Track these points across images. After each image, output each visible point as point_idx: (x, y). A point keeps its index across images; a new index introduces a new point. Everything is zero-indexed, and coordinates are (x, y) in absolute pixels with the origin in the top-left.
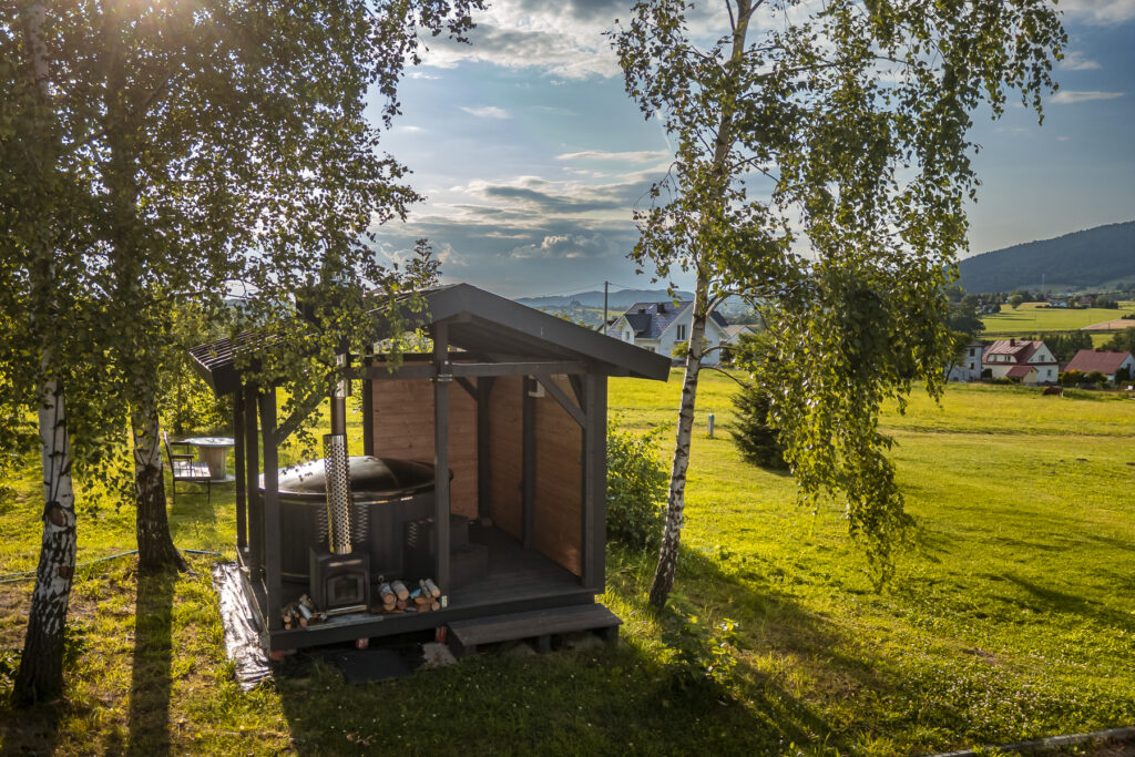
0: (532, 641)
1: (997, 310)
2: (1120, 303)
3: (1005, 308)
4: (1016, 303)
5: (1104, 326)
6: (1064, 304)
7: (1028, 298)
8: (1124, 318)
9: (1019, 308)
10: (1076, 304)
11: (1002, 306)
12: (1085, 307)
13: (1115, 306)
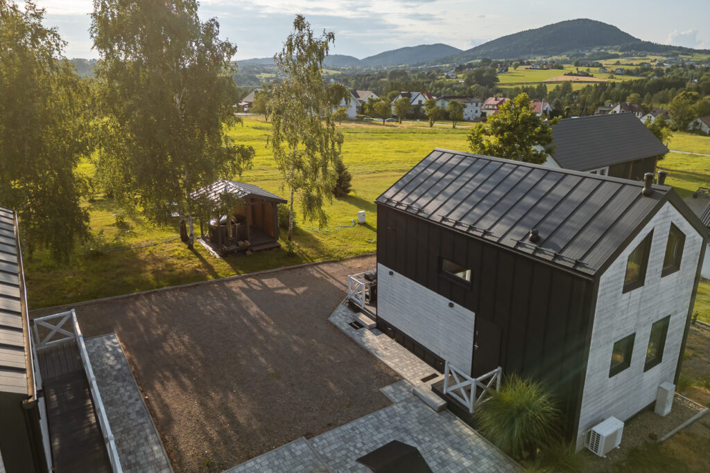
0: (266, 249)
1: (507, 70)
2: (564, 66)
3: (511, 69)
4: (516, 66)
5: (554, 79)
6: (538, 67)
7: (522, 63)
8: (565, 75)
9: (518, 69)
10: (544, 67)
11: (509, 68)
12: (548, 69)
13: (562, 68)
